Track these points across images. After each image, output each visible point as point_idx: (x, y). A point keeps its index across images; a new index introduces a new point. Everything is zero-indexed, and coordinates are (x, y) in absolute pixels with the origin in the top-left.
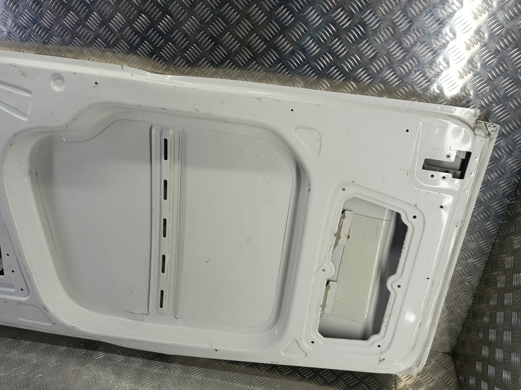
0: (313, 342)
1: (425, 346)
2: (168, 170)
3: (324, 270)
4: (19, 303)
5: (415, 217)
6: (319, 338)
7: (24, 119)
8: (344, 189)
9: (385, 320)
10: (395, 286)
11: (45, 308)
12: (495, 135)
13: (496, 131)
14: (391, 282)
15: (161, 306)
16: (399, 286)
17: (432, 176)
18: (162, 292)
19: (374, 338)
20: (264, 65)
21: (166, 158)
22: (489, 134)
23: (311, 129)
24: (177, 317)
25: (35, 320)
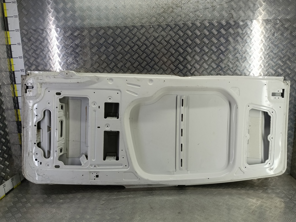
0: (246, 167)
1: (285, 161)
2: (183, 110)
3: (246, 137)
4: (125, 172)
5: (272, 112)
6: (247, 166)
7: (137, 96)
8: (249, 106)
9: (270, 153)
10: (271, 138)
11: (136, 172)
12: (289, 84)
13: (289, 83)
14: (269, 137)
15: (182, 166)
16: (272, 138)
17: (275, 98)
18: (182, 160)
19: (267, 161)
20: (216, 71)
21: (182, 106)
22: (288, 84)
23: (236, 87)
24: (188, 170)
25: (132, 179)
